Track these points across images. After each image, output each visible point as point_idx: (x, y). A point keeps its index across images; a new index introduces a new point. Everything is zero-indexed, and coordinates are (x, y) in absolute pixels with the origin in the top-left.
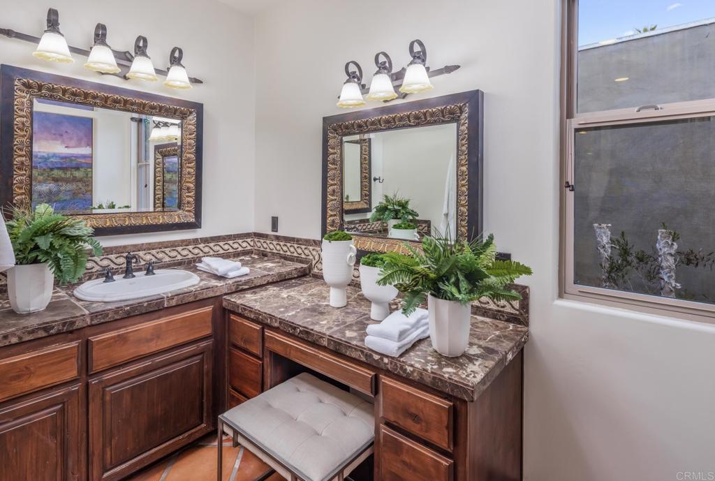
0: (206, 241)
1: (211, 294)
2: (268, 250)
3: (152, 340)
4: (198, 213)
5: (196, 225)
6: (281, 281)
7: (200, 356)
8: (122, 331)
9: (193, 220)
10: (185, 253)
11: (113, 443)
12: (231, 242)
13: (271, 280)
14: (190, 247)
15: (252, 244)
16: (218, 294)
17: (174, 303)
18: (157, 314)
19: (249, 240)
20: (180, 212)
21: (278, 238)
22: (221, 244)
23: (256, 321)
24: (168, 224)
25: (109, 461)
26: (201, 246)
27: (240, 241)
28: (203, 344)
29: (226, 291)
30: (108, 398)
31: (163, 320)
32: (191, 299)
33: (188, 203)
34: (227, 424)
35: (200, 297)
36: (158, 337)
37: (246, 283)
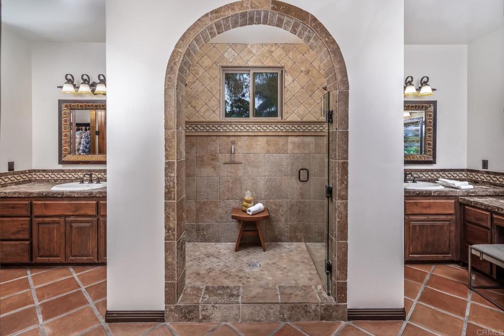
0: (438, 171)
1: (454, 194)
2: (479, 179)
3: (427, 208)
4: (434, 156)
5: (433, 162)
6: (495, 196)
7: (449, 222)
8: (416, 201)
9: (431, 159)
10: (427, 175)
11: (413, 244)
12: (452, 173)
13: (488, 194)
14: (430, 173)
15: (466, 175)
16: (457, 195)
17: (436, 194)
18: (429, 198)
19: (463, 173)
20: (425, 155)
21: (488, 173)
22: (446, 173)
23: (487, 210)
24: (420, 161)
25: (411, 251)
26: (435, 173)
27: (458, 173)
28: (450, 217)
29: (462, 194)
30: (411, 226)
31: (432, 201)
32: (444, 195)
33: (429, 151)
34: (485, 253)
35: (448, 195)
36: (430, 207)
37: (472, 193)
